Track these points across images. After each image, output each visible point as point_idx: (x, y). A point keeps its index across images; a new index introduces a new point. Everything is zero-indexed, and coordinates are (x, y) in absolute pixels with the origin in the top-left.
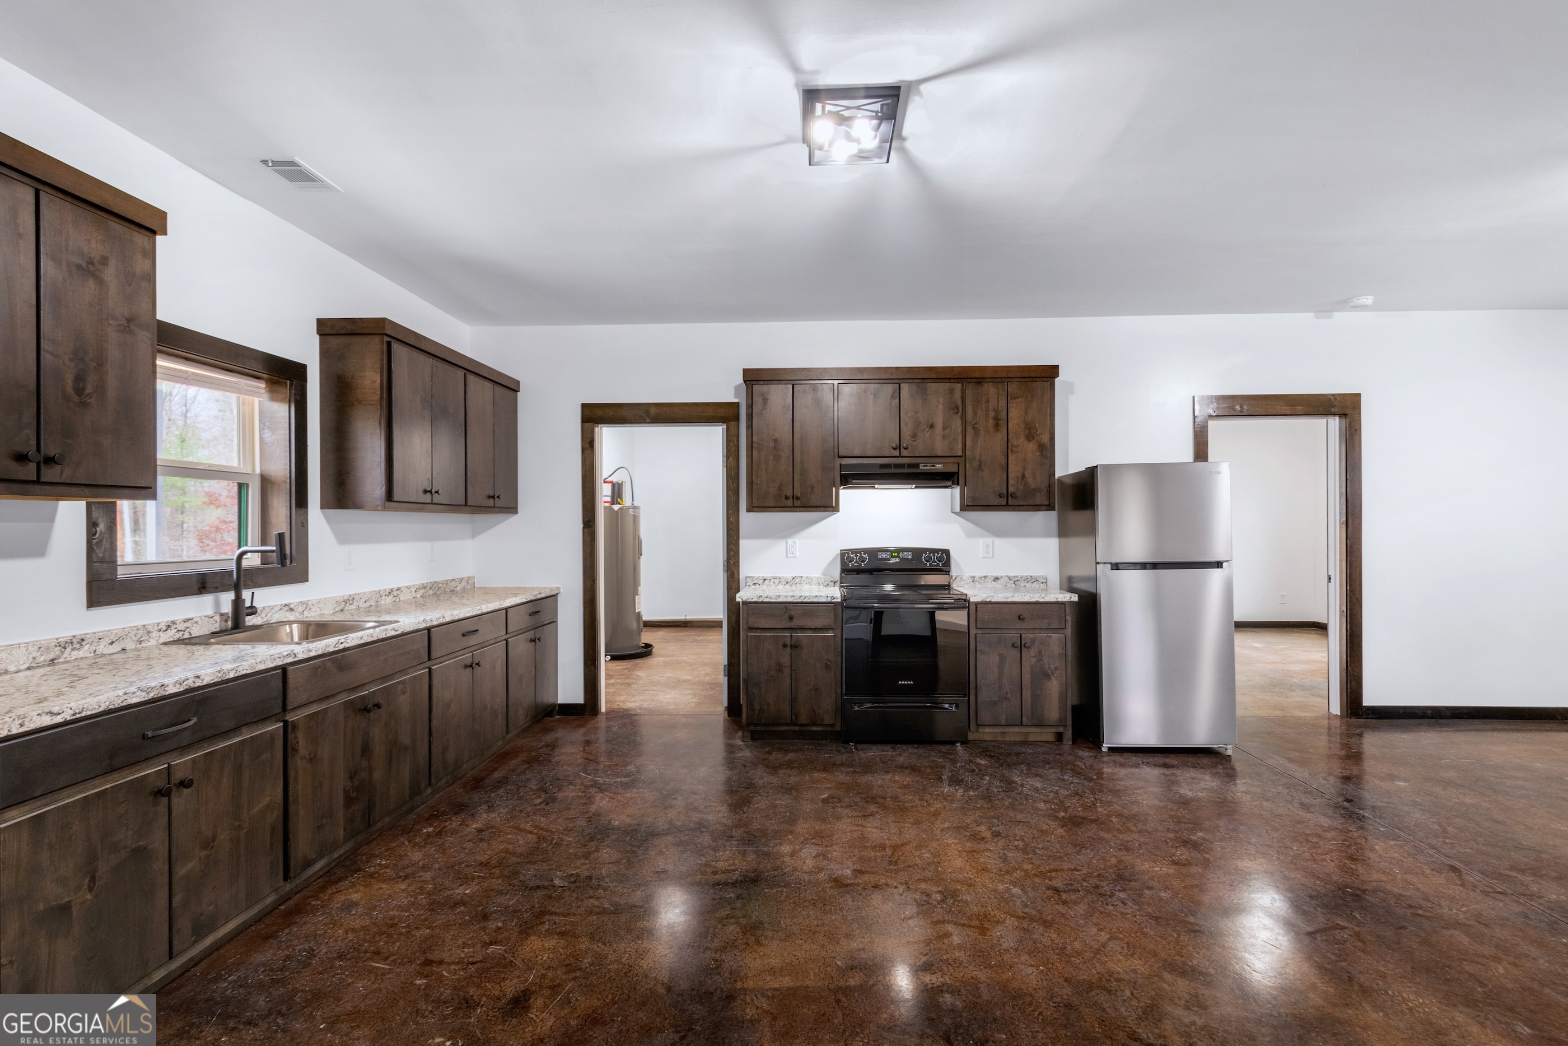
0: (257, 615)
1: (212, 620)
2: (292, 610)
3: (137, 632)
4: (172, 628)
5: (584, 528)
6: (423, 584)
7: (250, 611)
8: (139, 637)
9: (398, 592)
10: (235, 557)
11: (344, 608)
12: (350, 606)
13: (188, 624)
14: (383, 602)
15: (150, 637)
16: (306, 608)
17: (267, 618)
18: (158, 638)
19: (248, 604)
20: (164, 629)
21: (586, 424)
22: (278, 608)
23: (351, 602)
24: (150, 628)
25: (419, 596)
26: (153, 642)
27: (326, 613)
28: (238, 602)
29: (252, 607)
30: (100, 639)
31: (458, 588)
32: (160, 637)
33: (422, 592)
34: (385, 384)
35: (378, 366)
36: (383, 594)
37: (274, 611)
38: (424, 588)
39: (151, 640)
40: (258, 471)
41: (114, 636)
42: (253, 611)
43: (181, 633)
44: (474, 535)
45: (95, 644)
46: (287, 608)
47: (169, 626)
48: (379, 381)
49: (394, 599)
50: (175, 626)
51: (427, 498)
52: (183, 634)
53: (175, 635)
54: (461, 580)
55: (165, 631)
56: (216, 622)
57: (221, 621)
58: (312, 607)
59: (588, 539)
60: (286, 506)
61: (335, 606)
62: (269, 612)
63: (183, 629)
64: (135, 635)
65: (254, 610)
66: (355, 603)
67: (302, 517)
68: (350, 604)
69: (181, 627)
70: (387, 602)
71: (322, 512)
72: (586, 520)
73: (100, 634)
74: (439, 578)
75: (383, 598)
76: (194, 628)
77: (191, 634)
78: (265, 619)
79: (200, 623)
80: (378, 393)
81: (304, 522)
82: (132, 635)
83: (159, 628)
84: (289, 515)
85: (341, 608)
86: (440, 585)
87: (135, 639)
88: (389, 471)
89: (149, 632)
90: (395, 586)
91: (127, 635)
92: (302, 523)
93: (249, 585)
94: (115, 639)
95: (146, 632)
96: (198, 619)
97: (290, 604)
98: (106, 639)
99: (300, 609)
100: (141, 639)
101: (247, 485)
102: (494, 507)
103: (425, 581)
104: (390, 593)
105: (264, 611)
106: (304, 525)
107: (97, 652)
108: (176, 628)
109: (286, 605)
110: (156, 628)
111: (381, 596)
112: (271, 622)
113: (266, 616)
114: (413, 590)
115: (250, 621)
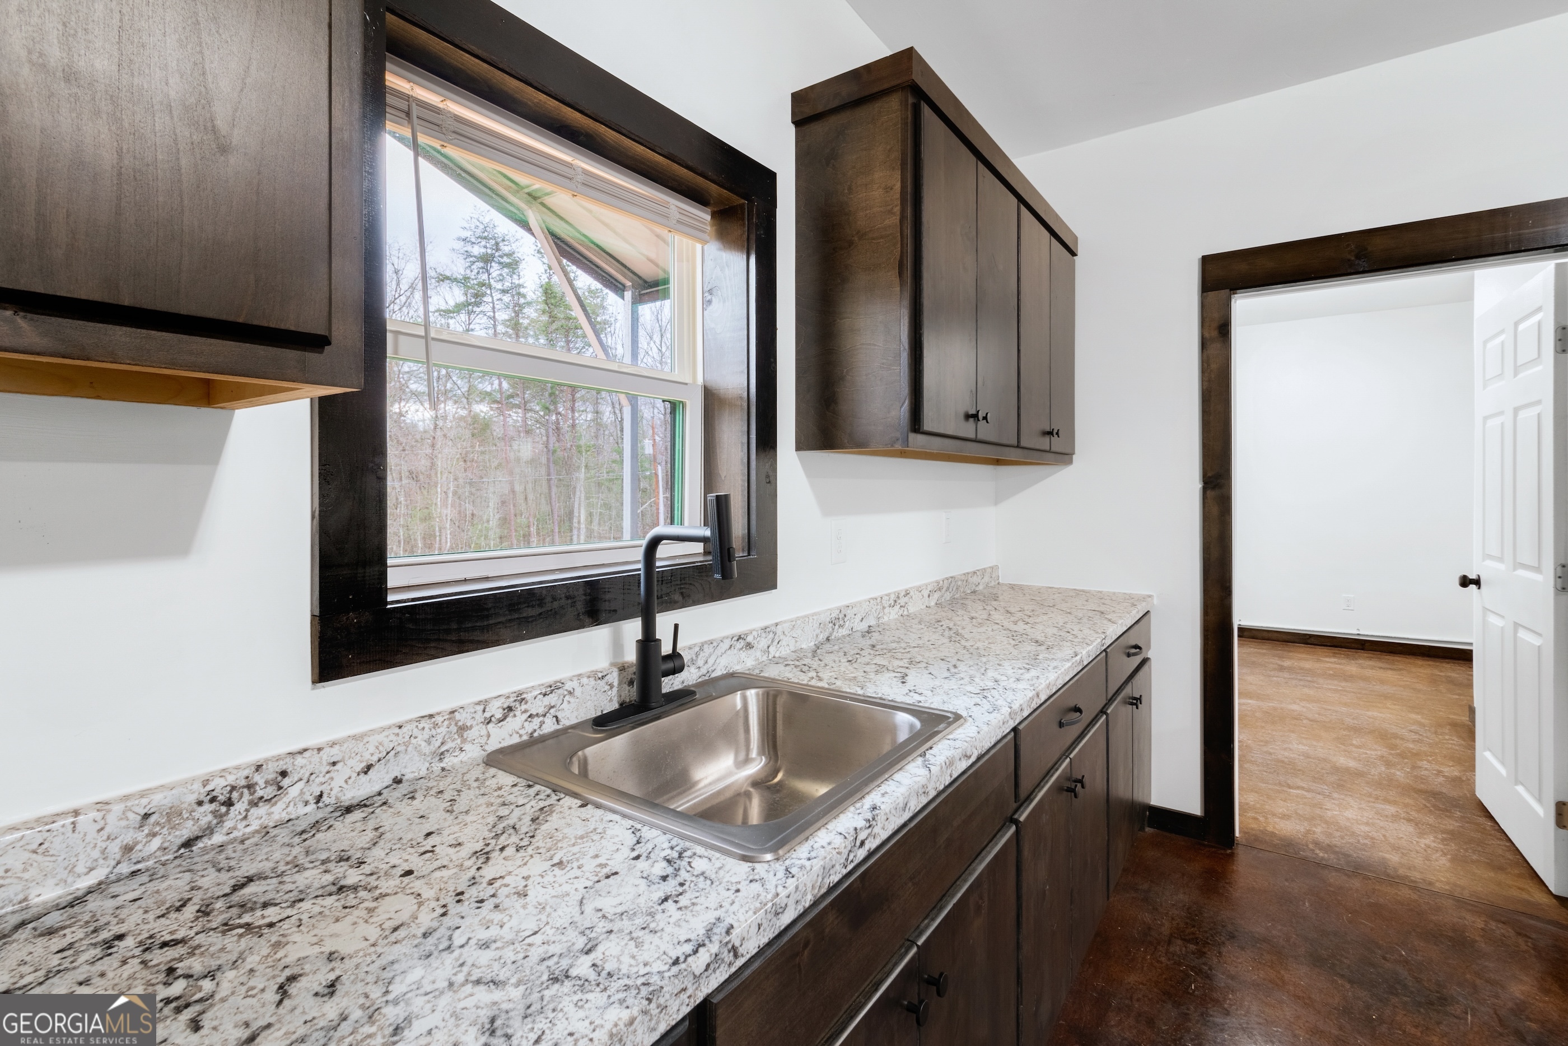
0: (686, 668)
1: (602, 683)
2: (749, 646)
3: (434, 732)
4: (518, 713)
5: (1205, 490)
6: (938, 582)
7: (670, 665)
8: (438, 743)
9: (906, 599)
10: (644, 542)
11: (831, 634)
12: (840, 630)
13: (552, 699)
14: (886, 619)
15: (464, 741)
16: (772, 641)
17: (705, 667)
18: (483, 741)
19: (666, 649)
20: (499, 715)
21: (1211, 294)
22: (727, 643)
23: (841, 622)
24: (461, 717)
25: (933, 604)
26: (474, 752)
27: (804, 646)
28: (648, 643)
29: (675, 655)
30: (334, 764)
31: (981, 587)
32: (489, 736)
33: (936, 595)
34: (909, 190)
35: (896, 154)
36: (886, 604)
37: (719, 652)
38: (940, 589)
39: (466, 747)
40: (700, 381)
41: (372, 749)
42: (675, 663)
43: (536, 721)
44: (997, 501)
45: (321, 779)
46: (742, 643)
47: (510, 709)
48: (898, 185)
49: (901, 612)
50: (524, 707)
51: (968, 429)
52: (542, 723)
53: (523, 727)
54: (984, 571)
55: (500, 721)
56: (611, 686)
57: (620, 684)
58: (782, 637)
59: (1215, 510)
60: (742, 443)
61: (818, 631)
62: (710, 656)
63: (541, 711)
64: (428, 742)
65: (677, 663)
66: (847, 623)
67: (767, 465)
68: (840, 626)
69: (537, 706)
70: (891, 618)
71: (799, 456)
72: (1209, 474)
73: (336, 750)
74: (957, 571)
75: (887, 610)
76: (565, 705)
77: (558, 721)
78: (704, 671)
79: (578, 692)
80: (897, 209)
81: (771, 474)
82: (420, 741)
83: (487, 715)
84: (746, 461)
85: (827, 634)
86: (960, 583)
87: (426, 749)
88: (915, 371)
89: (462, 729)
90: (901, 588)
91: (407, 744)
92: (768, 476)
93: (676, 602)
94: (375, 758)
95: (454, 729)
96: (575, 684)
97: (746, 635)
98: (350, 763)
99: (763, 643)
100: (443, 749)
101: (684, 405)
102: (1050, 451)
103: (939, 578)
104: (895, 601)
105: (702, 654)
106: (770, 480)
107: (325, 798)
108: (526, 711)
109: (740, 638)
110: (480, 717)
111: (884, 608)
112: (713, 675)
113: (706, 662)
114: (926, 593)
115: (670, 684)
